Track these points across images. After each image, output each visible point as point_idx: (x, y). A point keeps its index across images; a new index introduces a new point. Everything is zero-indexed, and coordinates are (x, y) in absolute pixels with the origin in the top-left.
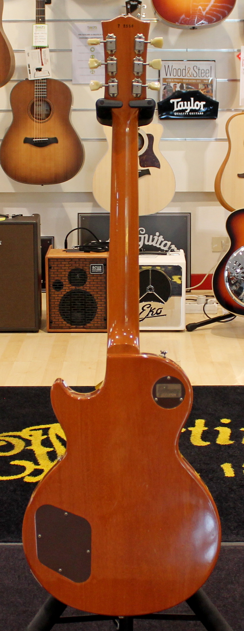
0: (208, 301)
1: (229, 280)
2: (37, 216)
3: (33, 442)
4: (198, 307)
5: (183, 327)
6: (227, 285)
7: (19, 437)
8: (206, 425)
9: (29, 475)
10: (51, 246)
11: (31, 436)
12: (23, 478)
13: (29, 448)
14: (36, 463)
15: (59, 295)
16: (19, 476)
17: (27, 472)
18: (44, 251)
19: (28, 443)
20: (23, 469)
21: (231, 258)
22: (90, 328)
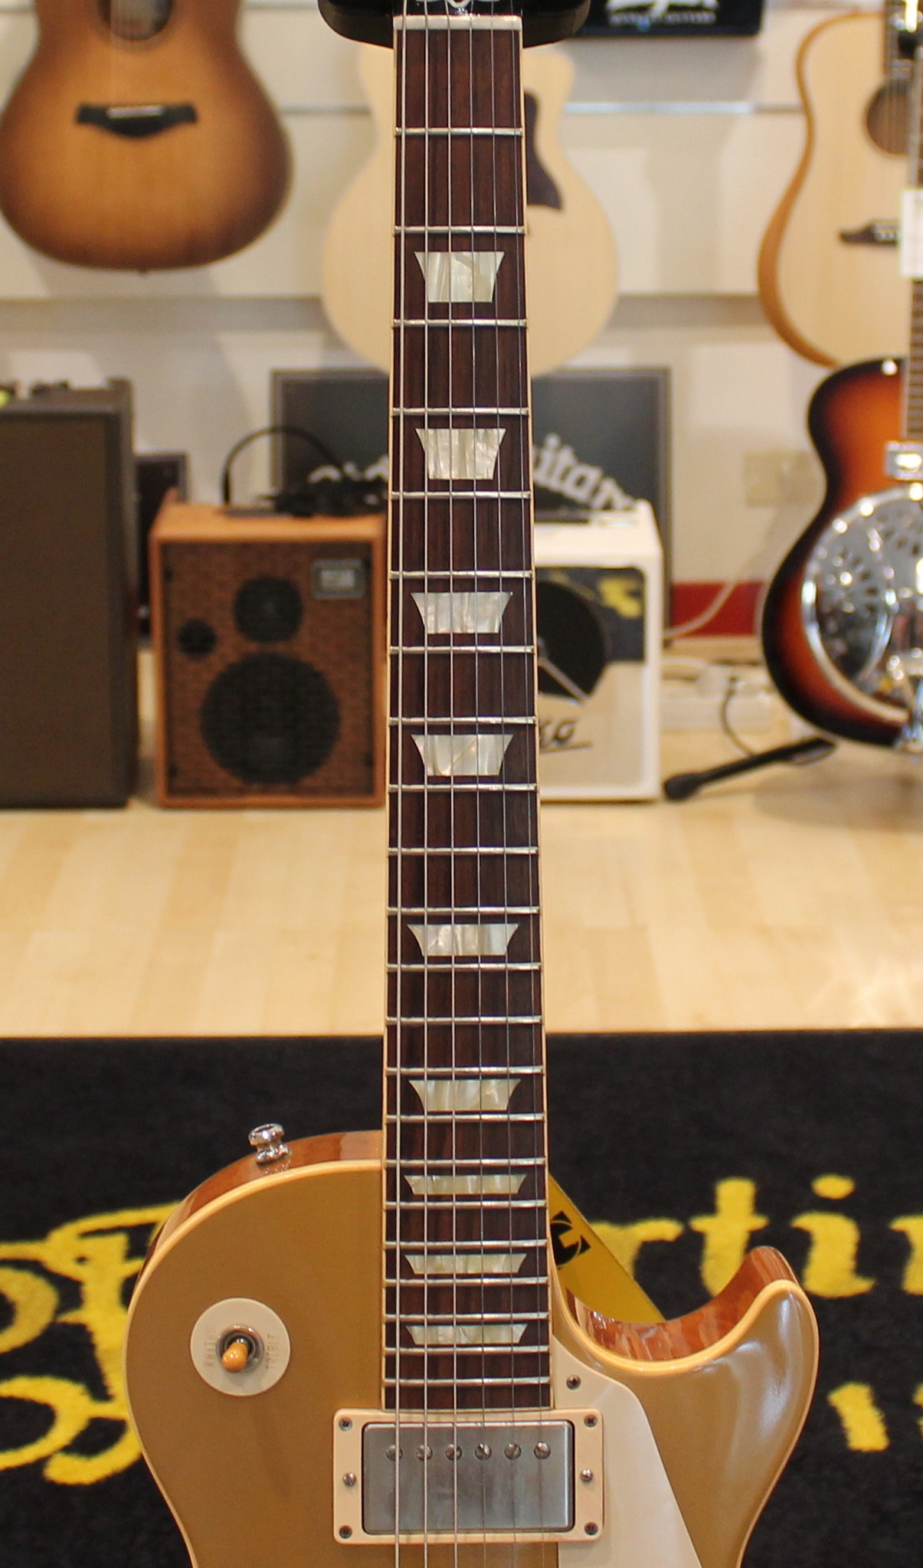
0: (740, 685)
1: (822, 616)
2: (120, 389)
3: (90, 1290)
4: (703, 704)
5: (650, 785)
6: (813, 636)
7: (35, 1267)
8: (760, 1205)
9: (68, 1450)
10: (172, 494)
11: (81, 1260)
12: (41, 1463)
13: (71, 1317)
14: (99, 1391)
15: (203, 673)
16: (27, 1455)
17: (63, 1433)
18: (149, 513)
19: (70, 1292)
20: (40, 1418)
21: (827, 538)
22: (314, 791)
